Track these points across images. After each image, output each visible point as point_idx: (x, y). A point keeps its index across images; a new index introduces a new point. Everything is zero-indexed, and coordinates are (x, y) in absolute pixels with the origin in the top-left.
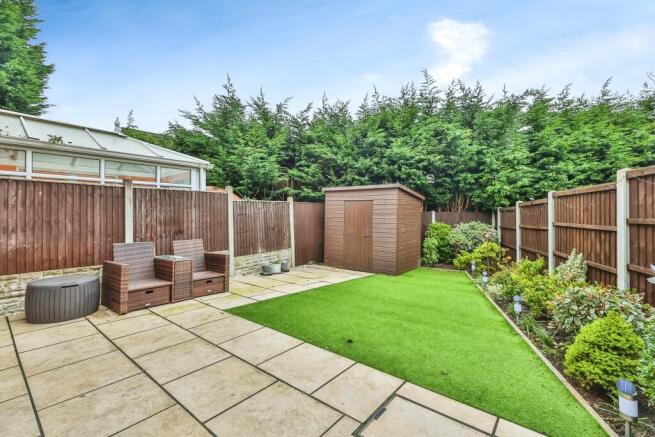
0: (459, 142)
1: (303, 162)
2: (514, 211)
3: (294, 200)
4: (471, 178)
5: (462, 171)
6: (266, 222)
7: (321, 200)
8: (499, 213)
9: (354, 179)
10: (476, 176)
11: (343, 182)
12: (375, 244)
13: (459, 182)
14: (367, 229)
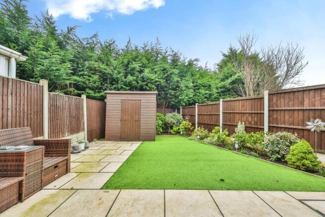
0: (173, 75)
1: (86, 73)
2: (195, 107)
3: (87, 98)
4: (173, 92)
5: (170, 89)
6: (70, 112)
7: (102, 99)
8: (181, 109)
9: (122, 88)
10: (175, 92)
11: (115, 88)
12: (141, 125)
13: (167, 94)
14: (137, 117)
